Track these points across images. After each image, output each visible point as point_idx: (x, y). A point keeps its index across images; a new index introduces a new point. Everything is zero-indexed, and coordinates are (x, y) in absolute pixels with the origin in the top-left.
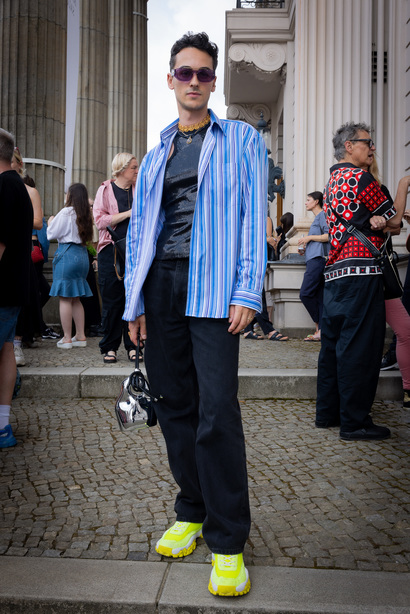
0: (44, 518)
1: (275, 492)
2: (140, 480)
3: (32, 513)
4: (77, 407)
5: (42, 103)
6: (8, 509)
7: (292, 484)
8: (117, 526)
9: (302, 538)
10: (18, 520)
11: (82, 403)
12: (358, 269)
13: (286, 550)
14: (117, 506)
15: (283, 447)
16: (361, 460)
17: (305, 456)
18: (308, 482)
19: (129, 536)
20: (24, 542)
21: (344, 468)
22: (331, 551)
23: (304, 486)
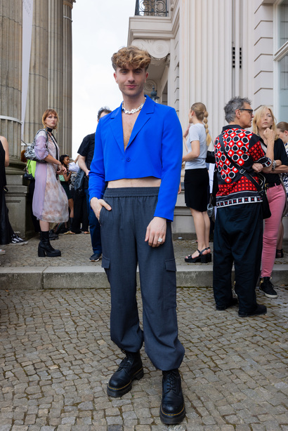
0: (35, 396)
1: (203, 365)
2: (102, 358)
3: (25, 393)
4: (42, 297)
5: (5, 77)
6: (6, 389)
7: (214, 358)
8: (93, 401)
9: (235, 405)
10: (15, 399)
11: (45, 293)
12: (249, 198)
13: (227, 418)
14: (89, 382)
15: (198, 327)
16: (256, 336)
17: (216, 334)
18: (225, 356)
19: (104, 410)
20: (24, 420)
21: (247, 343)
22: (259, 417)
23: (223, 359)
